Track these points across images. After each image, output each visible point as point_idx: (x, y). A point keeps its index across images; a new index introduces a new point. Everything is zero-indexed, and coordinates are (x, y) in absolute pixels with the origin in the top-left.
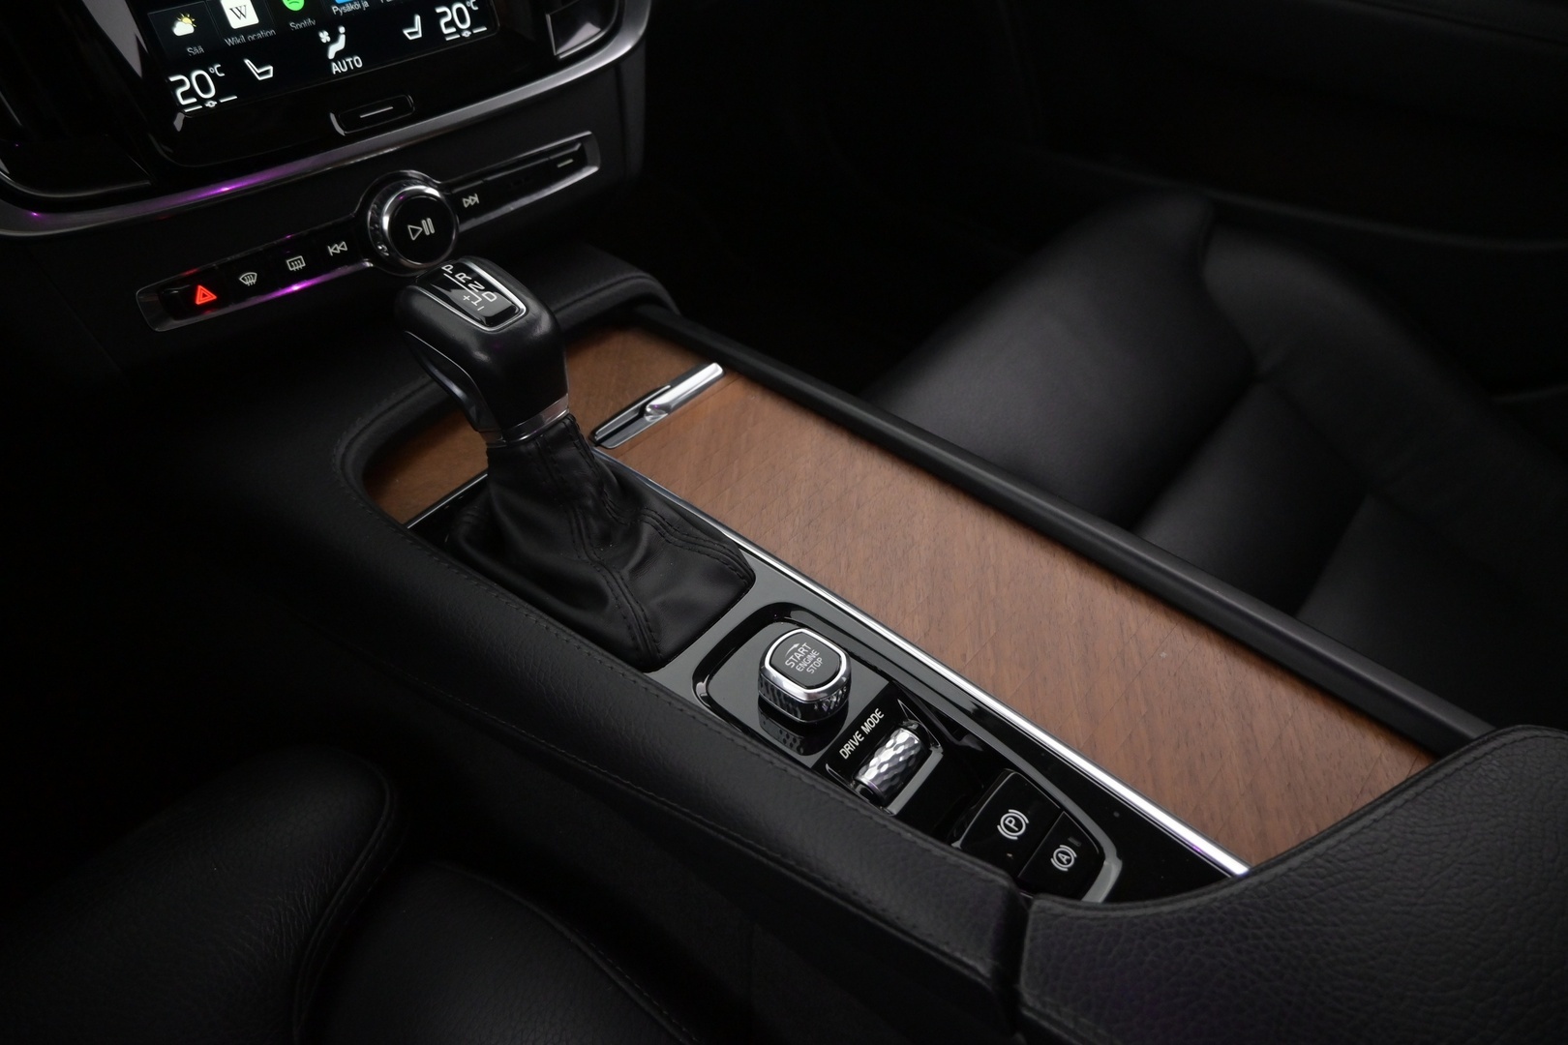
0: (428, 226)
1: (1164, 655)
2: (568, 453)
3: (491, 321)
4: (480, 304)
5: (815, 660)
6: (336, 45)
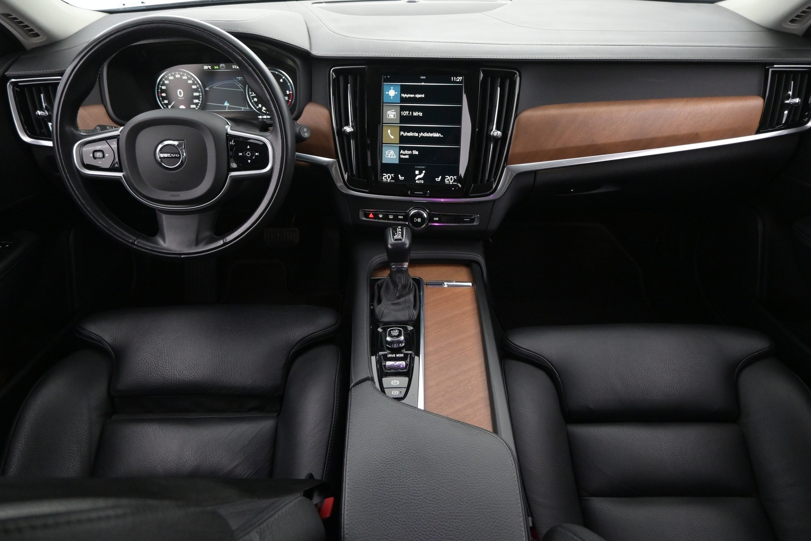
0: (419, 220)
3: (396, 240)
4: (396, 236)
5: (397, 334)
6: (419, 176)
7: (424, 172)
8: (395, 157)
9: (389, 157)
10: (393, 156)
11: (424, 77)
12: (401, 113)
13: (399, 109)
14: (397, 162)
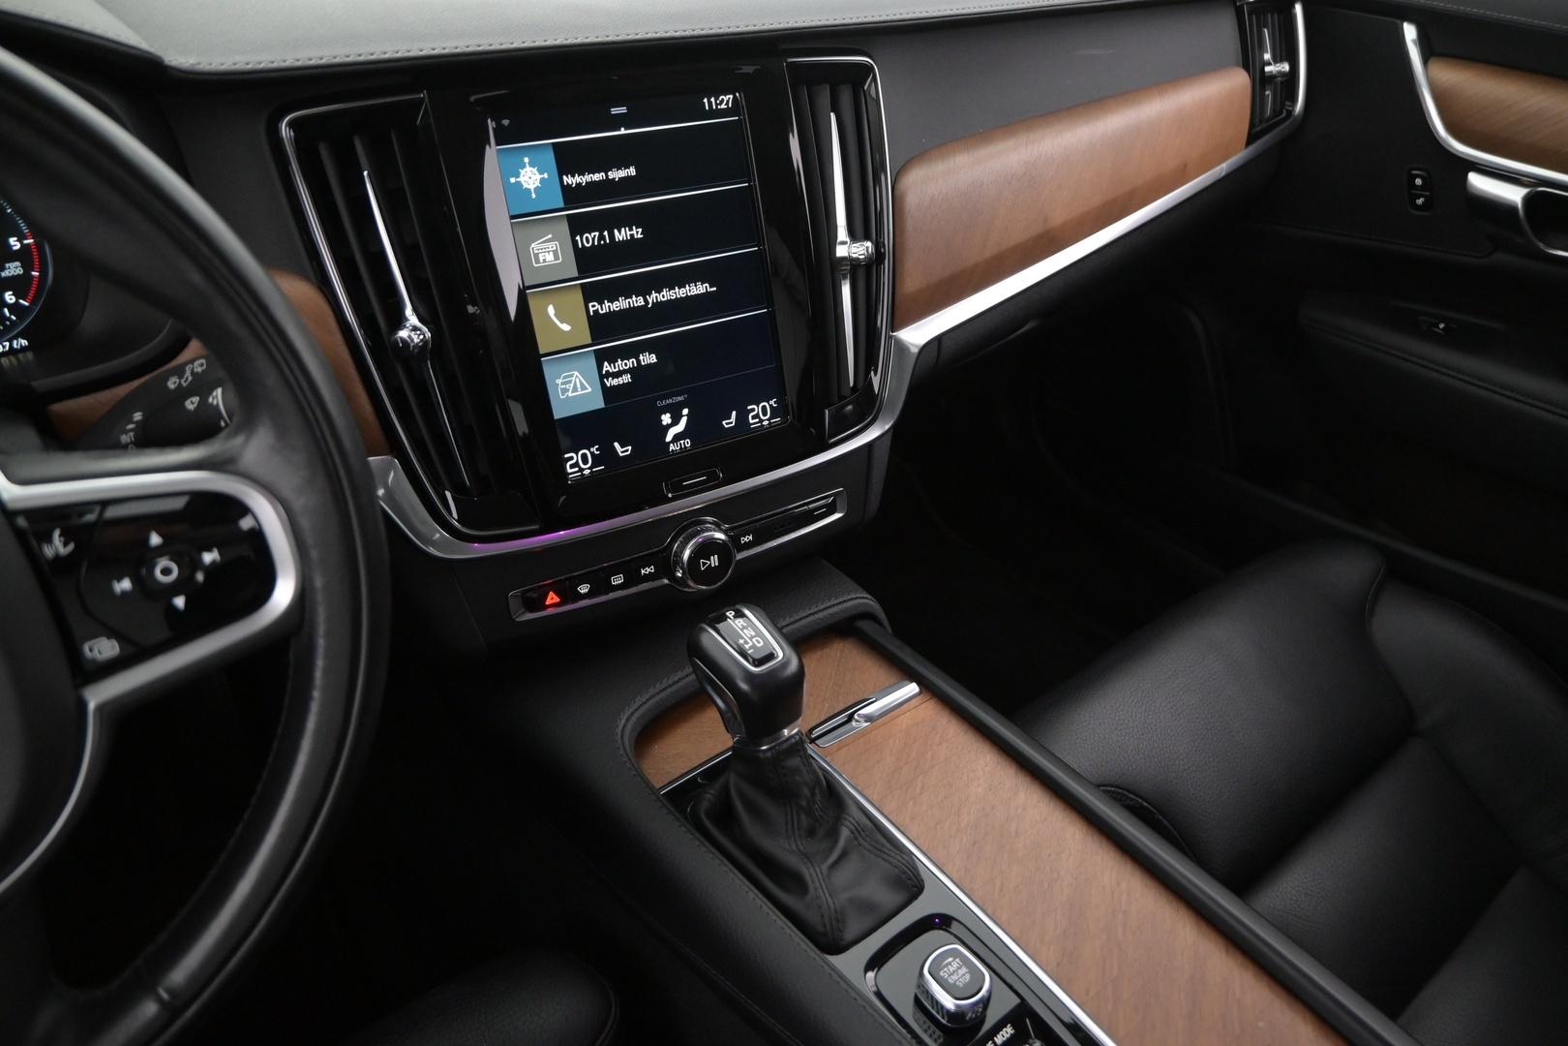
0: (714, 561)
1: (1261, 1024)
2: (794, 762)
3: (758, 663)
4: (750, 648)
5: (964, 975)
6: (675, 428)
7: (685, 411)
8: (590, 390)
9: (570, 395)
10: (583, 388)
11: (623, 110)
12: (575, 243)
13: (564, 228)
14: (599, 403)
